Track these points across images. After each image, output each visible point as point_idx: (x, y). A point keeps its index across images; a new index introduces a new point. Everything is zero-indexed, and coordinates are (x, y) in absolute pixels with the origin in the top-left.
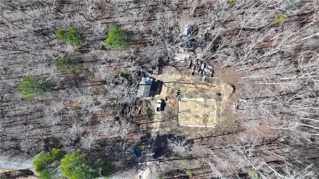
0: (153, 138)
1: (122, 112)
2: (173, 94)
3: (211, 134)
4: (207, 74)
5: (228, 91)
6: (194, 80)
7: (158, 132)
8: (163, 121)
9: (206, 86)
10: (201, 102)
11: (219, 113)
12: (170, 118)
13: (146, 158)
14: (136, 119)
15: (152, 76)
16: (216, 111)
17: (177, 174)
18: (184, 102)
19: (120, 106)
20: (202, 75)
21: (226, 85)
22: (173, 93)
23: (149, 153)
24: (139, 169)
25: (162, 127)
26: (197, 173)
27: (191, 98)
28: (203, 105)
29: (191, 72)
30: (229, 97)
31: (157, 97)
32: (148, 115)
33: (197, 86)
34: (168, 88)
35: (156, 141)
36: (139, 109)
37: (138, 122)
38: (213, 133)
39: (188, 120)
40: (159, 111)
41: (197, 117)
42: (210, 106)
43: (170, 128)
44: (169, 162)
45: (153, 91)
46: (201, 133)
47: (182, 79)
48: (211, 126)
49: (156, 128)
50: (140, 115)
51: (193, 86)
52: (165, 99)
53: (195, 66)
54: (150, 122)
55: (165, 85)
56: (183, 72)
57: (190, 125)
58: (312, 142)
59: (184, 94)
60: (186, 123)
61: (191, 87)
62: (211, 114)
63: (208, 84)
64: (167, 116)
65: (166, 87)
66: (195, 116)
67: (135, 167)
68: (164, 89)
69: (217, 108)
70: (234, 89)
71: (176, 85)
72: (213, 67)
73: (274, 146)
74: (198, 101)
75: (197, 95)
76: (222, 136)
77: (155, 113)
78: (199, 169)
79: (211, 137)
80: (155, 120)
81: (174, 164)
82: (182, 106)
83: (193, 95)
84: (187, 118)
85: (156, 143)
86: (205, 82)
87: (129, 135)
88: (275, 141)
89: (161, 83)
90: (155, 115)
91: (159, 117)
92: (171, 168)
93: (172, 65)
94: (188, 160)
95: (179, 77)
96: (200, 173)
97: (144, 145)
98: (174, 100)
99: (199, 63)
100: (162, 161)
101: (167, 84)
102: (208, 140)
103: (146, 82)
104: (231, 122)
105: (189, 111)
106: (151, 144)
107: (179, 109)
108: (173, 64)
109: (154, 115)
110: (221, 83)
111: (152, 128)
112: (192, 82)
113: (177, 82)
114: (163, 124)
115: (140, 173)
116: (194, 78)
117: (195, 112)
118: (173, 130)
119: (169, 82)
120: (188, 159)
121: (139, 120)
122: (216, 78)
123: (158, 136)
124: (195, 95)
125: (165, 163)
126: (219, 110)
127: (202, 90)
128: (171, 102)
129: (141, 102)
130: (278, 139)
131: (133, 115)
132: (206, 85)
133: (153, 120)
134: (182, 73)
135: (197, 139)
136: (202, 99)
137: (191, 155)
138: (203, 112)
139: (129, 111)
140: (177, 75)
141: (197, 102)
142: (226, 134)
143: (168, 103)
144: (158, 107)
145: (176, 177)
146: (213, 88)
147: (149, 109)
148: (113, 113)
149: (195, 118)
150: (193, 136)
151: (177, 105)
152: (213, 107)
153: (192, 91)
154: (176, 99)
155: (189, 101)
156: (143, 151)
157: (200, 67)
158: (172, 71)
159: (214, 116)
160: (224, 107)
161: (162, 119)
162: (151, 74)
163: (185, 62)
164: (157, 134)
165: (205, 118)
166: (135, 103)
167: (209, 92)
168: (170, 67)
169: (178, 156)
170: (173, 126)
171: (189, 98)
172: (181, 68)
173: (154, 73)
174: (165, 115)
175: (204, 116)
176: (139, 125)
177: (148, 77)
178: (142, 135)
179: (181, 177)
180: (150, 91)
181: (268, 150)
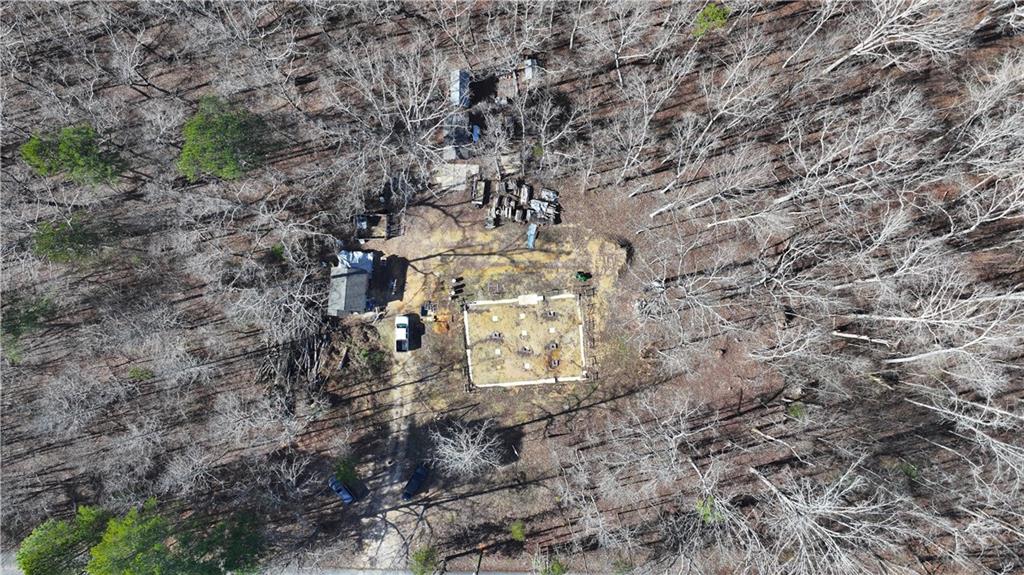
0: (397, 438)
1: (291, 369)
2: (443, 293)
3: (576, 401)
4: (539, 217)
5: (611, 260)
6: (503, 242)
7: (411, 417)
8: (420, 381)
9: (542, 254)
10: (534, 307)
11: (593, 333)
12: (441, 369)
13: (384, 501)
14: (338, 383)
15: (372, 244)
16: (581, 326)
17: (485, 539)
18: (479, 312)
19: (278, 351)
20: (526, 222)
21: (603, 244)
22: (443, 289)
23: (392, 484)
24: (366, 536)
25: (419, 398)
26: (545, 528)
27: (499, 299)
28: (538, 313)
29: (491, 219)
30: (617, 279)
31: (396, 308)
32: (373, 367)
33: (515, 259)
34: (426, 275)
35: (408, 444)
36: (344, 352)
37: (344, 392)
38: (582, 396)
39: (499, 367)
40: (405, 351)
41: (525, 353)
42: (561, 316)
43: (444, 398)
44: (457, 505)
45: (378, 291)
46: (544, 403)
47: (465, 243)
48: (573, 376)
49: (402, 405)
50: (347, 372)
51: (503, 260)
52: (418, 311)
53: (501, 198)
54: (382, 387)
55: (415, 268)
56: (466, 219)
57: (507, 380)
58: (891, 385)
59: (476, 287)
60: (492, 378)
61: (494, 265)
62: (568, 337)
63: (546, 247)
64: (433, 364)
65: (420, 275)
66: (519, 353)
67: (353, 533)
68: (414, 281)
69: (585, 317)
70: (630, 254)
71: (447, 263)
72: (557, 193)
73: (775, 412)
74: (521, 303)
75: (518, 287)
76: (611, 404)
77: (392, 359)
78: (552, 513)
79: (576, 410)
80: (395, 381)
81: (471, 507)
82: (474, 327)
83: (505, 289)
84: (495, 362)
85: (408, 451)
86: (538, 243)
87: (323, 437)
88: (777, 399)
89: (400, 265)
90: (395, 366)
91: (408, 370)
92: (464, 521)
93: (429, 204)
94: (514, 490)
95: (454, 237)
96: (557, 524)
97: (370, 461)
98: (448, 311)
99: (512, 186)
100: (432, 503)
101: (419, 265)
102: (568, 421)
103: (353, 266)
104: (633, 357)
105: (498, 339)
106: (394, 454)
107: (468, 338)
108: (431, 201)
109: (391, 364)
110: (586, 238)
111: (391, 406)
112: (496, 247)
113: (451, 255)
114: (421, 388)
115: (372, 547)
116: (503, 236)
117: (517, 341)
118: (457, 402)
119: (425, 258)
120: (512, 487)
121: (346, 386)
122: (571, 225)
123: (412, 428)
124: (512, 286)
125: (445, 509)
126: (590, 325)
127: (533, 269)
128: (440, 318)
129: (346, 330)
130: (785, 391)
131: (328, 373)
132: (541, 250)
133: (389, 382)
134: (463, 225)
135: (534, 421)
136: (536, 295)
137: (522, 473)
138: (542, 336)
139: (312, 364)
140: (448, 232)
141: (518, 307)
142: (622, 394)
143: (430, 323)
144: (399, 338)
145: (484, 546)
146: (564, 258)
147: (374, 350)
148: (263, 376)
149: (520, 358)
150: (521, 415)
151: (460, 325)
152: (572, 317)
153: (501, 277)
154: (454, 306)
155: (496, 308)
156: (370, 479)
157: (515, 199)
158: (432, 221)
159: (579, 343)
160: (606, 314)
161: (418, 374)
162: (366, 241)
163: (467, 190)
164: (409, 422)
165: (551, 353)
166: (328, 335)
167: (554, 271)
168: (422, 209)
169: (480, 483)
170: (454, 390)
171: (493, 300)
172: (458, 208)
173: (375, 234)
174: (425, 360)
175: (547, 347)
176: (349, 401)
177: (359, 248)
178: (363, 432)
179: (497, 546)
180: (368, 294)
181: (759, 428)
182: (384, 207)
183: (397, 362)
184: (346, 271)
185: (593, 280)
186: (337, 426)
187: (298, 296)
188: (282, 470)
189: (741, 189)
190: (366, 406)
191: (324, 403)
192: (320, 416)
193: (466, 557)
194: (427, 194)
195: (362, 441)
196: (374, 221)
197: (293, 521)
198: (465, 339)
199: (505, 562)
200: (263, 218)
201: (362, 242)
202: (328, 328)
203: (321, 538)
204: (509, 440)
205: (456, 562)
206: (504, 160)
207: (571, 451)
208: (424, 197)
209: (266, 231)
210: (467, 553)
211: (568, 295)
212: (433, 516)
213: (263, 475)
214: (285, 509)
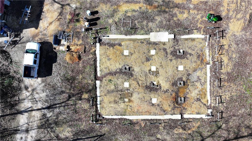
2: (78, 24)
8: (48, 108)
10: (164, 44)
11: (220, 74)
12: (70, 97)
16: (208, 66)
18: (112, 45)
25: (45, 125)
27: (131, 34)
28: (169, 51)
31: (30, 35)
38: (206, 134)
39: (126, 100)
40: (33, 77)
41: (152, 88)
42: (191, 54)
43: (70, 126)
48: (198, 113)
49: (27, 131)
52: (51, 40)
54: (8, 112)
57: (134, 113)
59: (110, 21)
60: (119, 109)
64: (63, 92)
65: (57, 6)
66: (147, 87)
69: (213, 58)
74: (153, 40)
75: (150, 24)
77: (23, 86)
83: (138, 25)
84: (123, 95)
90: (24, 92)
91: (36, 96)
98: (80, 42)
105: (127, 72)
107: (98, 69)
109: (20, 89)
111: (16, 131)
114: (48, 115)
117: (146, 75)
118: (82, 132)
124: (145, 23)
128: (73, 48)
133: (17, 107)
136: (167, 33)
138: (170, 73)
141: (150, 43)
142: (246, 134)
143: (63, 52)
144: (27, 64)
149: (147, 92)
151: (91, 56)
152: (200, 57)
153: (134, 13)
154: (87, 37)
155: (128, 42)
159: (206, 82)
160: (234, 56)
161: (46, 101)
165: (179, 89)
167: (186, 12)
170: (80, 119)
171: (126, 35)
174: (54, 88)
175: (174, 84)
183: (26, 88)
185: (223, 23)
198: (96, 70)
211: (198, 36)
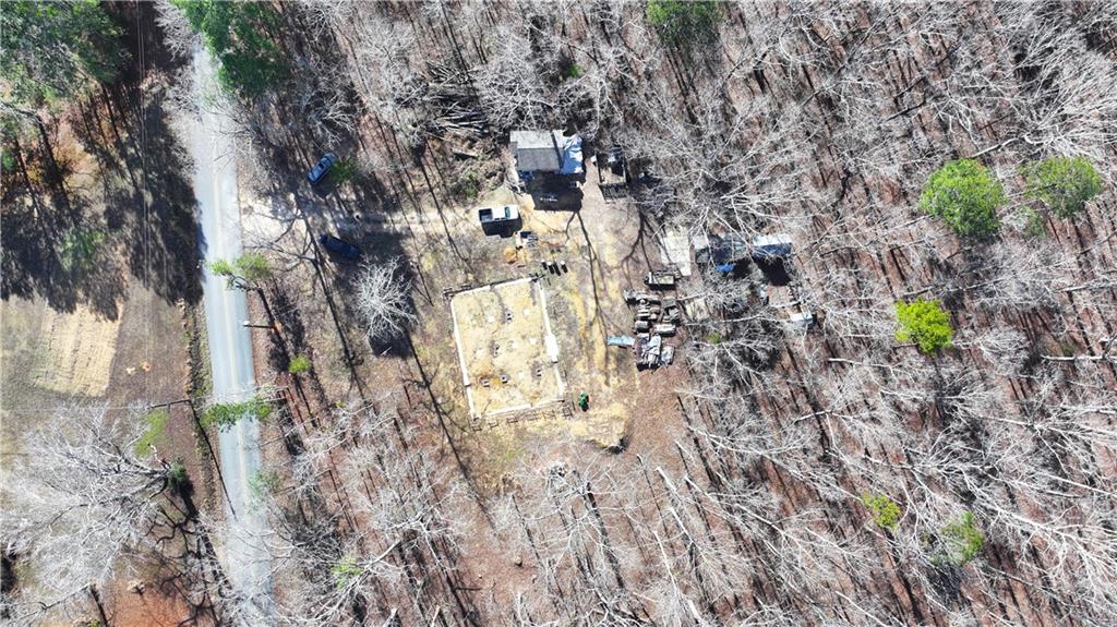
0: (386, 221)
1: (447, 99)
2: (549, 252)
3: (447, 410)
4: (643, 346)
5: (605, 430)
6: (611, 310)
7: (410, 234)
8: (450, 239)
9: (603, 355)
10: (544, 352)
11: (523, 420)
12: (466, 260)
13: (315, 215)
14: (438, 151)
15: (592, 170)
16: (529, 406)
17: (286, 329)
18: (532, 295)
19: (465, 83)
20: (636, 334)
21: (622, 419)
23: (334, 222)
24: (275, 200)
25: (432, 240)
26: (305, 393)
27: (549, 314)
28: (536, 359)
29: (634, 295)
30: (586, 439)
31: (526, 203)
32: (460, 186)
33: (594, 327)
34: (566, 232)
35: (380, 234)
36: (471, 153)
37: (428, 159)
38: (453, 416)
39: (474, 322)
40: (481, 219)
41: (493, 348)
42: (538, 384)
43: (435, 267)
44: (320, 295)
45: (542, 183)
46: (441, 375)
47: (605, 270)
48: (474, 404)
49: (421, 222)
50: (451, 159)
51: (592, 313)
52: (525, 228)
53: (658, 303)
54: (439, 199)
55: (572, 219)
56: (631, 268)
57: (461, 333)
59: (559, 288)
60: (463, 316)
61: (585, 303)
62: (515, 392)
63: (612, 358)
64: (470, 251)
65: (565, 225)
66: (493, 342)
67: (277, 185)
68: (558, 219)
69: (539, 409)
70: (615, 451)
71: (581, 253)
72: (670, 364)
74: (546, 338)
75: (564, 333)
76: (448, 449)
77: (469, 207)
78: (322, 399)
79: (437, 411)
80: (447, 212)
81: (319, 310)
82: (515, 292)
83: (560, 319)
84: (479, 318)
85: (373, 234)
86: (614, 349)
87: (378, 141)
89: (574, 203)
90: (463, 210)
91: (461, 224)
92: (303, 304)
93: (642, 226)
94: (343, 354)
95: (610, 257)
96: (311, 405)
97: (358, 195)
98: (530, 260)
99: (673, 313)
100: (319, 267)
102: (425, 404)
103: (566, 153)
104: (503, 466)
106: (367, 220)
107: (503, 285)
108: (646, 228)
109: (465, 206)
110: (626, 401)
111: (419, 211)
112: (605, 304)
113: (590, 256)
114: (442, 241)
115: (263, 207)
116: (617, 310)
117: (506, 339)
118: (431, 282)
119: (583, 228)
120: (346, 351)
121: (435, 160)
123: (398, 237)
124: (564, 326)
125: (314, 282)
126: (532, 416)
127: (585, 346)
128: (521, 252)
129: (496, 153)
131: (447, 138)
132: (607, 353)
133: (445, 206)
134: (625, 266)
135: (420, 367)
136: (557, 353)
137: (363, 361)
138: (513, 365)
139: (456, 121)
140: (615, 251)
141: (542, 336)
142: (461, 459)
143: (514, 243)
144: (494, 211)
145: (279, 329)
146: (601, 378)
147: (478, 185)
148: (436, 69)
149: (488, 343)
150: (425, 352)
151: (516, 274)
152: (538, 395)
153: (572, 313)
154: (536, 266)
155: (538, 312)
156: (338, 197)
157: (660, 318)
158: (624, 231)
159: (511, 406)
160: (546, 432)
161: (457, 236)
162: (594, 163)
163: (663, 265)
164: (404, 233)
165: (497, 377)
166: (489, 134)
167: (586, 370)
168: (636, 220)
169: (348, 318)
170: (444, 276)
171: (547, 308)
172: (642, 258)
173: (603, 172)
174: (473, 241)
175: (502, 371)
176: (419, 165)
177: (585, 157)
178: (388, 184)
179: (280, 343)
180: (537, 173)
181: (440, 614)
182: (635, 180)
183: (467, 212)
184: (560, 146)
185: (581, 413)
186: (392, 156)
187: (529, 99)
188: (338, 103)
189: (701, 566)
190: (417, 184)
191: (415, 140)
192: (400, 136)
193: (265, 310)
194: (653, 223)
195: (378, 184)
196: (617, 170)
197: (283, 121)
198: (501, 282)
199: (263, 354)
200: (608, 52)
201: (594, 159)
202: (495, 133)
203: (268, 152)
204: (397, 345)
205: (257, 301)
206: (700, 302)
207: (393, 412)
208: (650, 222)
209: (595, 57)
210: (269, 312)
211: (561, 388)
212: (305, 270)
213: (330, 83)
214: (296, 110)
